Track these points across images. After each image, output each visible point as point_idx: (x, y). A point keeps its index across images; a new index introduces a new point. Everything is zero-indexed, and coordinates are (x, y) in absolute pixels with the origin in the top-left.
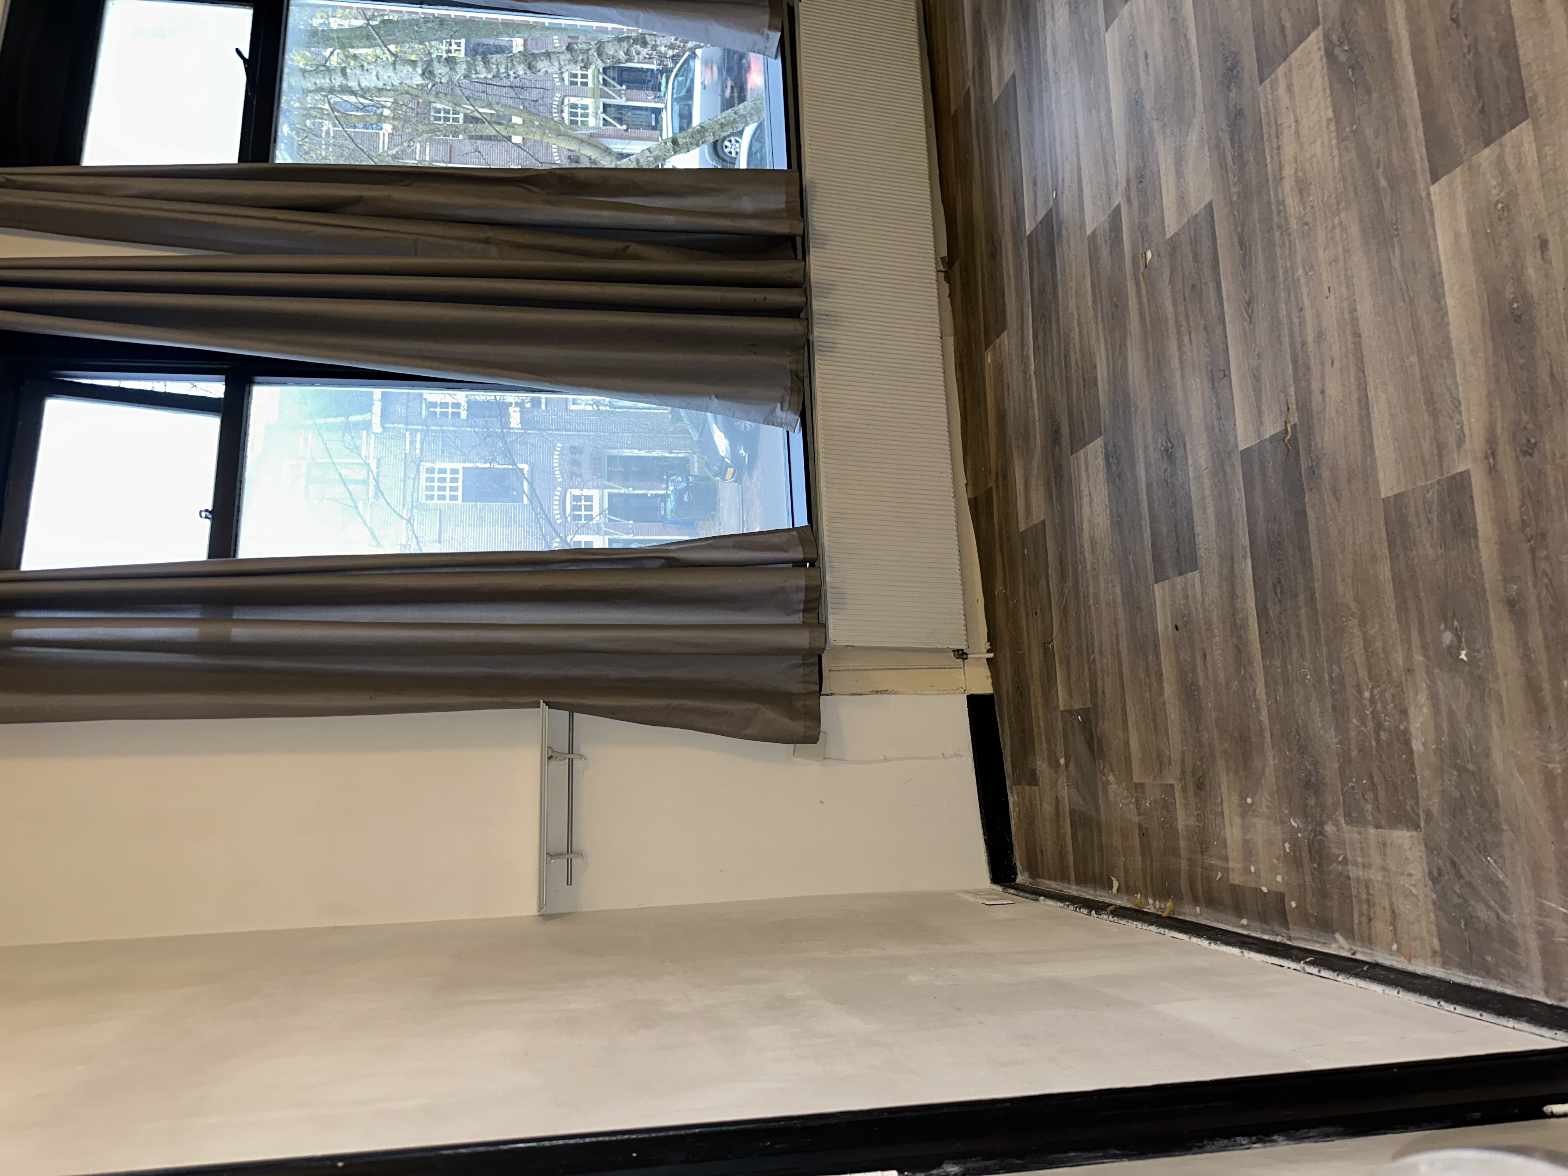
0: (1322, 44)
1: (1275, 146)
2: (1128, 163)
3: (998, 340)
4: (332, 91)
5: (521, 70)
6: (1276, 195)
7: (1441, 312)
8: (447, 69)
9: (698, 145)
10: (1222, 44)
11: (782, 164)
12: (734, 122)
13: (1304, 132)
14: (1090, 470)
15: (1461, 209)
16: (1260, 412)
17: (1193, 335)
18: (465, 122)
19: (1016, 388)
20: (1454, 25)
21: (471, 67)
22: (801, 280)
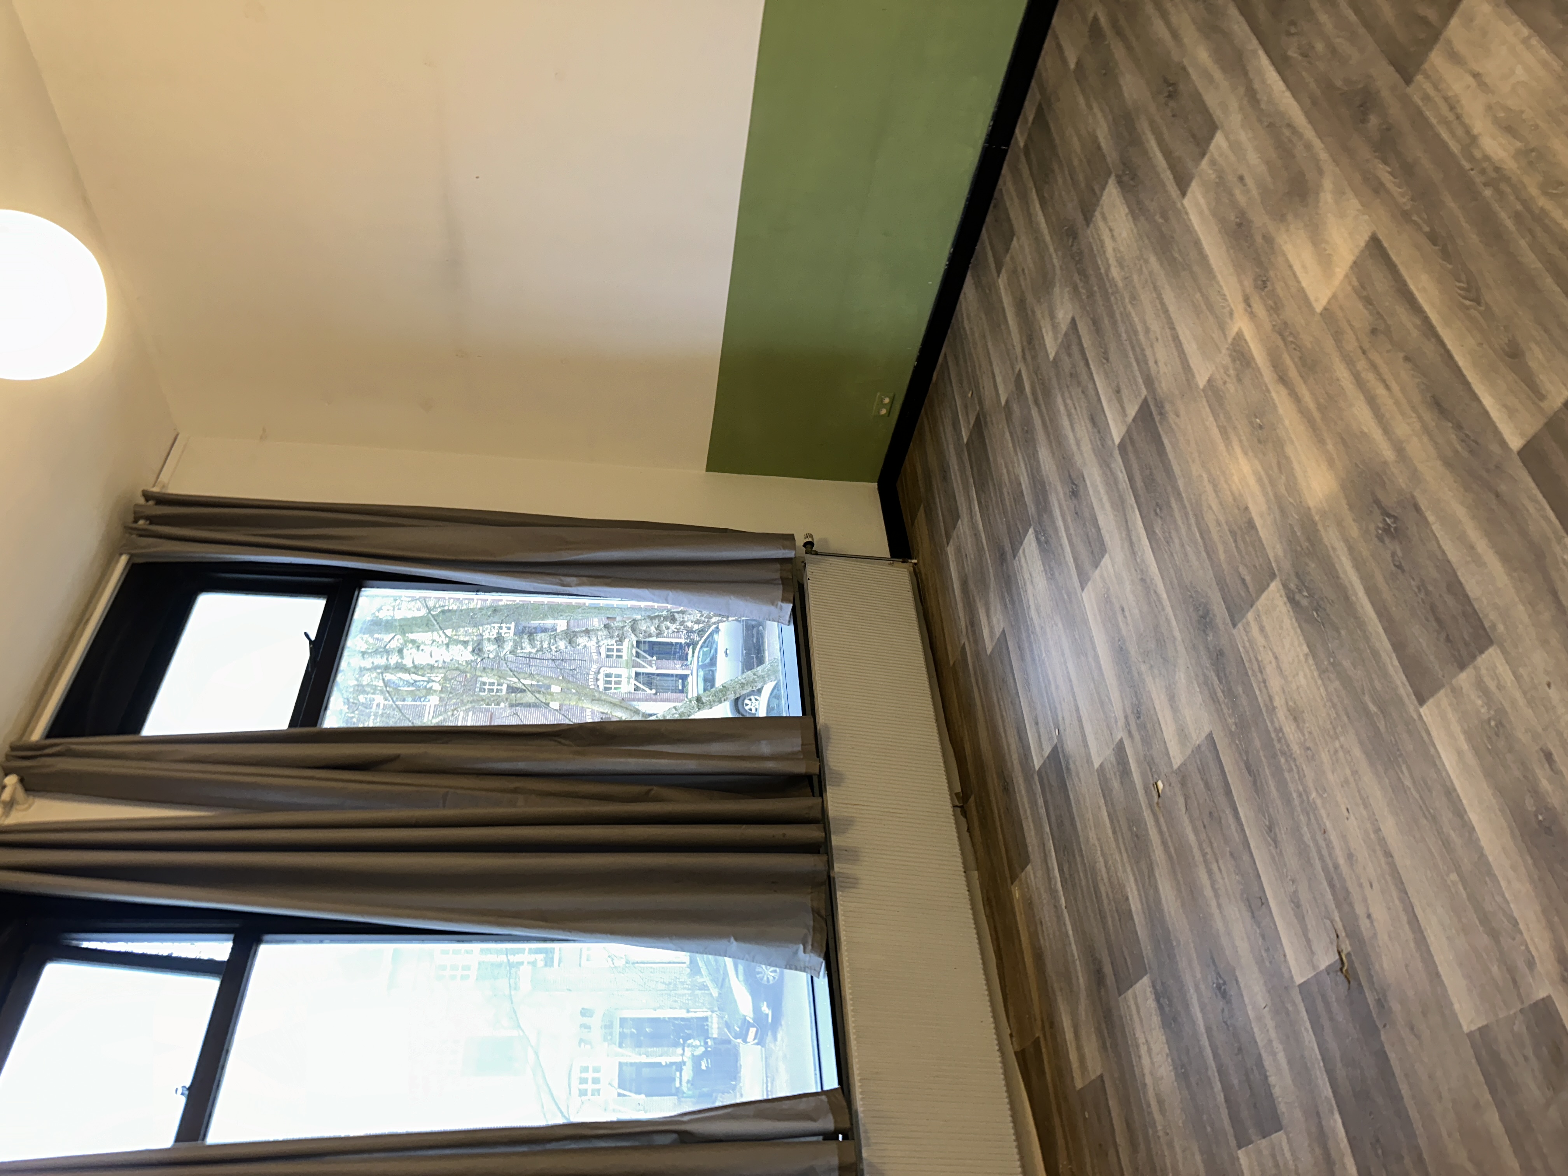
0: (1283, 592)
1: (1261, 680)
2: (1123, 702)
3: (1023, 874)
4: (387, 668)
5: (562, 644)
6: (1272, 722)
7: (1467, 829)
8: (495, 647)
9: (720, 702)
10: (1191, 597)
11: (796, 711)
12: (754, 681)
13: (1285, 666)
14: (1142, 1013)
15: (1456, 729)
16: (1308, 941)
17: (1220, 862)
18: (508, 693)
19: (1049, 924)
20: (1399, 571)
21: (517, 645)
22: (819, 815)
